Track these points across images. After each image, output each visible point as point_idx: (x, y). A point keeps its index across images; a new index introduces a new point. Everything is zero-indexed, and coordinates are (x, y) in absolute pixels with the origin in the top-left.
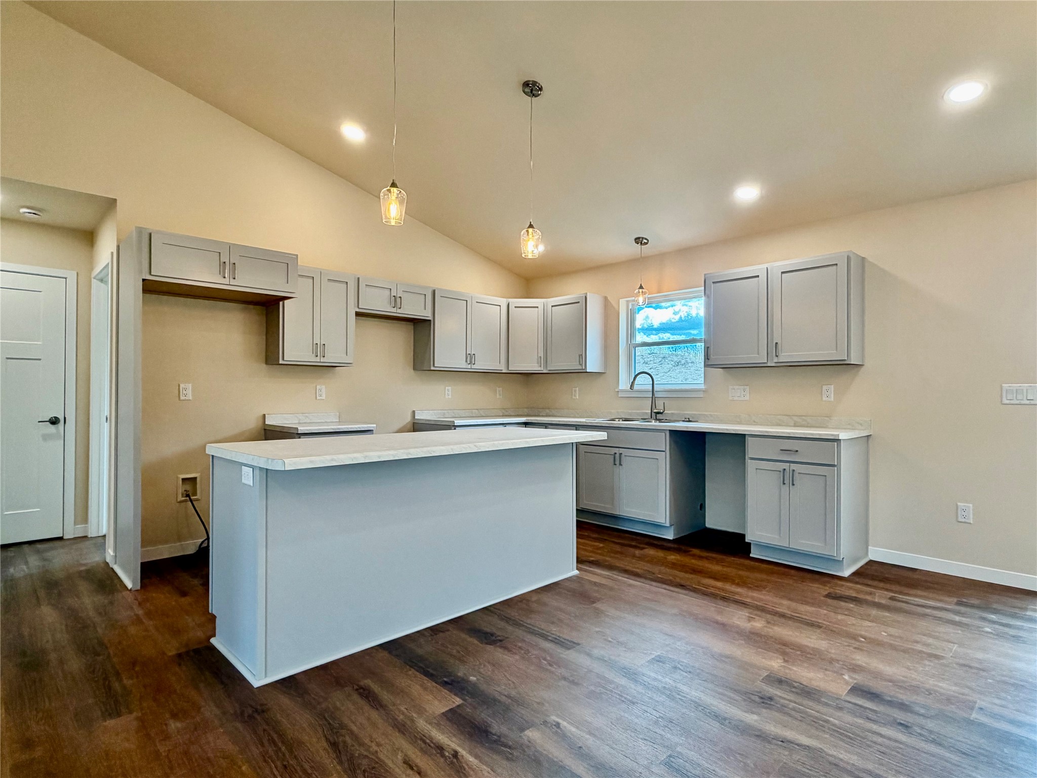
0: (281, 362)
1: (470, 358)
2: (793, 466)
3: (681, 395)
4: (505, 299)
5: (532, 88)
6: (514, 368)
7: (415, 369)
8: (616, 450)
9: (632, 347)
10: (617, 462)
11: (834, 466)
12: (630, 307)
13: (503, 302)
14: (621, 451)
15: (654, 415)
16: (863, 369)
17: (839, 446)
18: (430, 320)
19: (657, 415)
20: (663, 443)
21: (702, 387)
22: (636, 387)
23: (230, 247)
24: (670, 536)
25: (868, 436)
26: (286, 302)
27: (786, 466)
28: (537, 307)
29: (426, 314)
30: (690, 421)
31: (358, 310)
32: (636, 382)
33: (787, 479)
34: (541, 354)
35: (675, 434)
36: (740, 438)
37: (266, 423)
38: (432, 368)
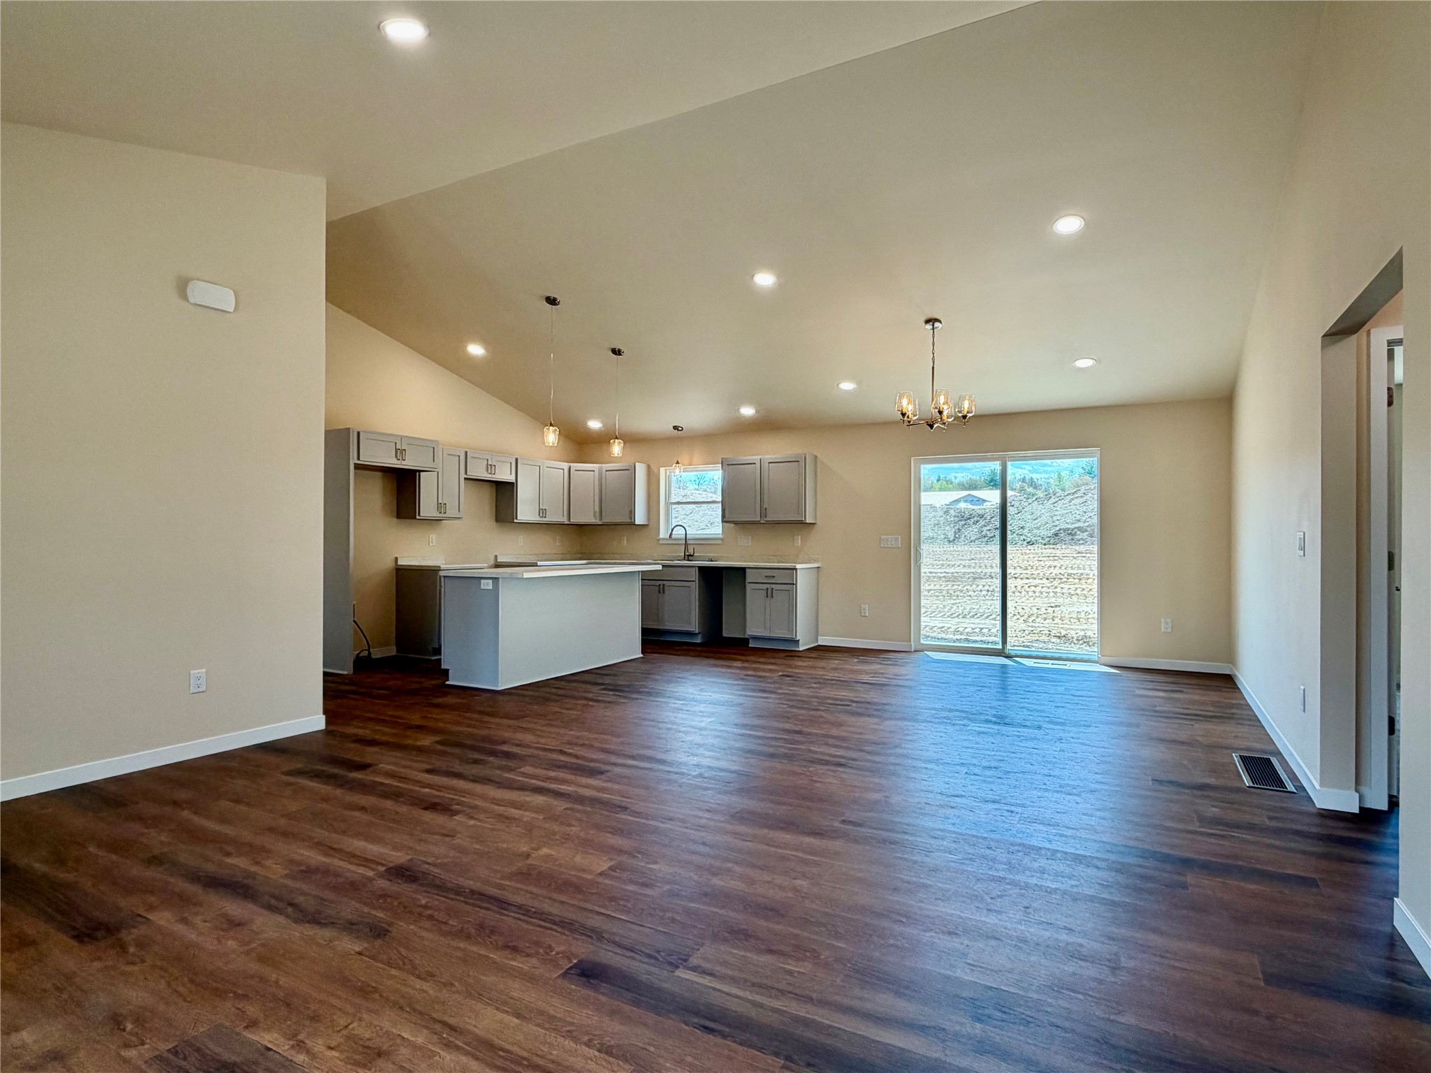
0: (418, 517)
1: (542, 512)
2: (773, 586)
3: (705, 542)
4: (566, 463)
5: (616, 352)
6: (573, 520)
7: (497, 520)
8: (661, 583)
9: (669, 504)
10: (662, 591)
11: (794, 584)
12: (668, 474)
13: (565, 466)
14: (665, 582)
15: (686, 557)
16: (815, 526)
17: (796, 572)
18: (513, 483)
19: (689, 557)
20: (694, 575)
21: (721, 536)
22: (673, 536)
23: (402, 437)
24: (698, 640)
25: (818, 567)
26: (421, 473)
27: (768, 586)
28: (594, 471)
29: (511, 478)
30: (712, 561)
31: (466, 476)
32: (674, 533)
33: (769, 594)
34: (597, 509)
35: (702, 569)
36: (742, 571)
37: (399, 563)
38: (515, 521)
